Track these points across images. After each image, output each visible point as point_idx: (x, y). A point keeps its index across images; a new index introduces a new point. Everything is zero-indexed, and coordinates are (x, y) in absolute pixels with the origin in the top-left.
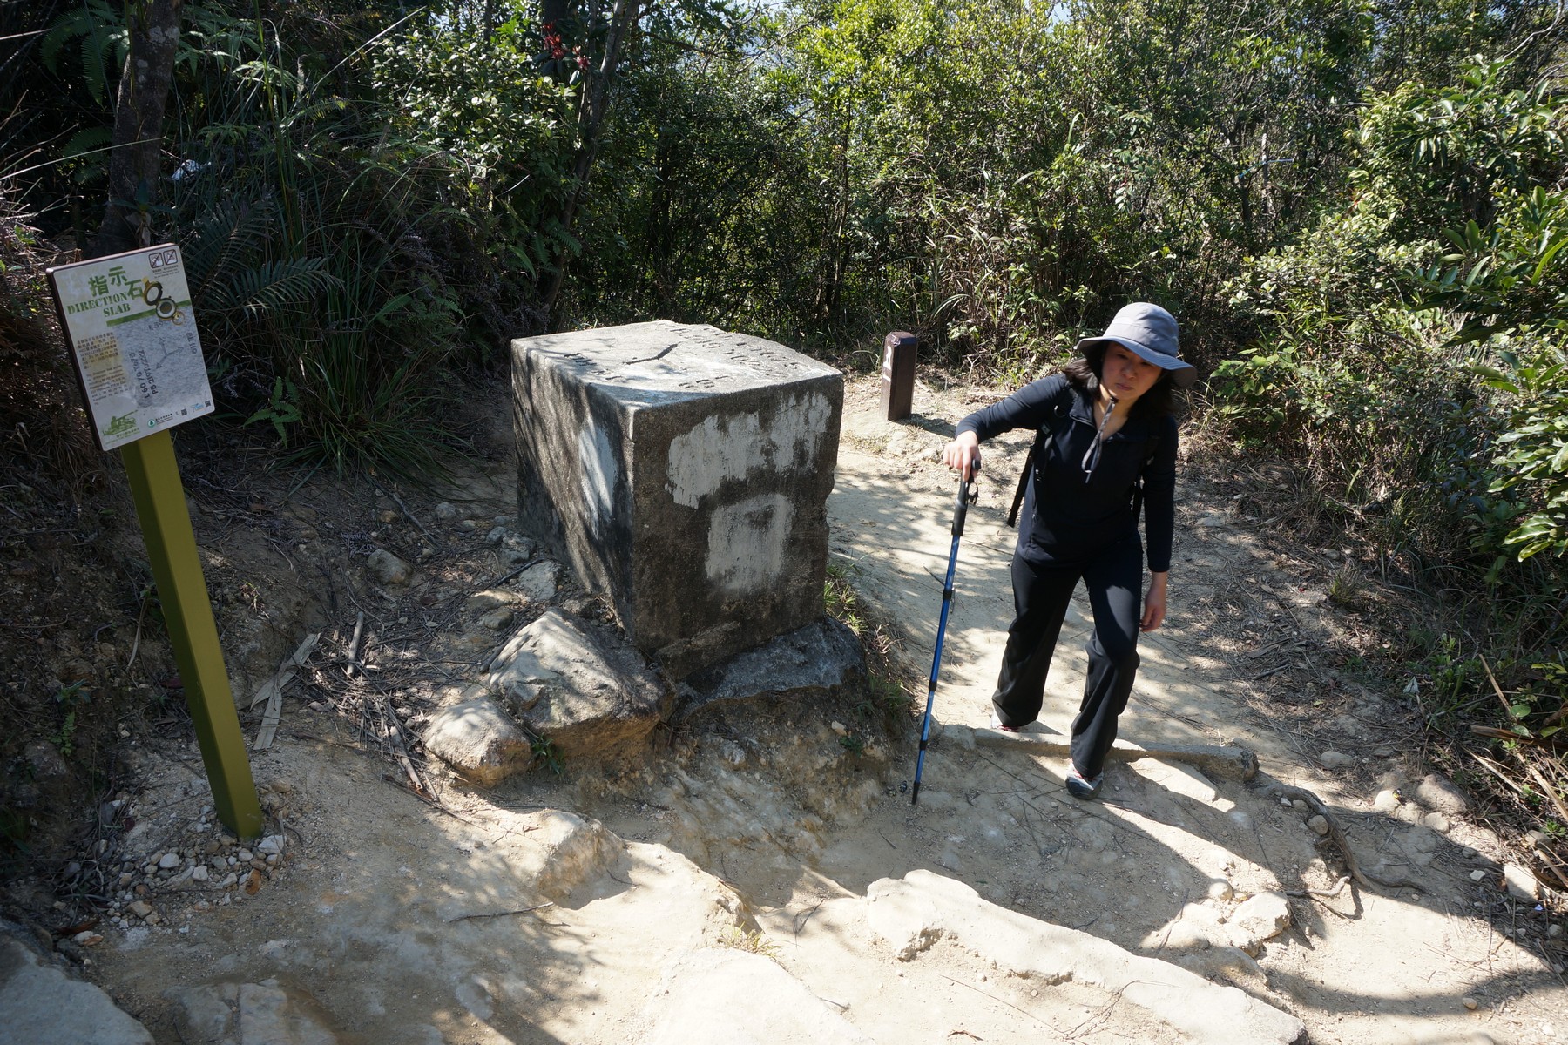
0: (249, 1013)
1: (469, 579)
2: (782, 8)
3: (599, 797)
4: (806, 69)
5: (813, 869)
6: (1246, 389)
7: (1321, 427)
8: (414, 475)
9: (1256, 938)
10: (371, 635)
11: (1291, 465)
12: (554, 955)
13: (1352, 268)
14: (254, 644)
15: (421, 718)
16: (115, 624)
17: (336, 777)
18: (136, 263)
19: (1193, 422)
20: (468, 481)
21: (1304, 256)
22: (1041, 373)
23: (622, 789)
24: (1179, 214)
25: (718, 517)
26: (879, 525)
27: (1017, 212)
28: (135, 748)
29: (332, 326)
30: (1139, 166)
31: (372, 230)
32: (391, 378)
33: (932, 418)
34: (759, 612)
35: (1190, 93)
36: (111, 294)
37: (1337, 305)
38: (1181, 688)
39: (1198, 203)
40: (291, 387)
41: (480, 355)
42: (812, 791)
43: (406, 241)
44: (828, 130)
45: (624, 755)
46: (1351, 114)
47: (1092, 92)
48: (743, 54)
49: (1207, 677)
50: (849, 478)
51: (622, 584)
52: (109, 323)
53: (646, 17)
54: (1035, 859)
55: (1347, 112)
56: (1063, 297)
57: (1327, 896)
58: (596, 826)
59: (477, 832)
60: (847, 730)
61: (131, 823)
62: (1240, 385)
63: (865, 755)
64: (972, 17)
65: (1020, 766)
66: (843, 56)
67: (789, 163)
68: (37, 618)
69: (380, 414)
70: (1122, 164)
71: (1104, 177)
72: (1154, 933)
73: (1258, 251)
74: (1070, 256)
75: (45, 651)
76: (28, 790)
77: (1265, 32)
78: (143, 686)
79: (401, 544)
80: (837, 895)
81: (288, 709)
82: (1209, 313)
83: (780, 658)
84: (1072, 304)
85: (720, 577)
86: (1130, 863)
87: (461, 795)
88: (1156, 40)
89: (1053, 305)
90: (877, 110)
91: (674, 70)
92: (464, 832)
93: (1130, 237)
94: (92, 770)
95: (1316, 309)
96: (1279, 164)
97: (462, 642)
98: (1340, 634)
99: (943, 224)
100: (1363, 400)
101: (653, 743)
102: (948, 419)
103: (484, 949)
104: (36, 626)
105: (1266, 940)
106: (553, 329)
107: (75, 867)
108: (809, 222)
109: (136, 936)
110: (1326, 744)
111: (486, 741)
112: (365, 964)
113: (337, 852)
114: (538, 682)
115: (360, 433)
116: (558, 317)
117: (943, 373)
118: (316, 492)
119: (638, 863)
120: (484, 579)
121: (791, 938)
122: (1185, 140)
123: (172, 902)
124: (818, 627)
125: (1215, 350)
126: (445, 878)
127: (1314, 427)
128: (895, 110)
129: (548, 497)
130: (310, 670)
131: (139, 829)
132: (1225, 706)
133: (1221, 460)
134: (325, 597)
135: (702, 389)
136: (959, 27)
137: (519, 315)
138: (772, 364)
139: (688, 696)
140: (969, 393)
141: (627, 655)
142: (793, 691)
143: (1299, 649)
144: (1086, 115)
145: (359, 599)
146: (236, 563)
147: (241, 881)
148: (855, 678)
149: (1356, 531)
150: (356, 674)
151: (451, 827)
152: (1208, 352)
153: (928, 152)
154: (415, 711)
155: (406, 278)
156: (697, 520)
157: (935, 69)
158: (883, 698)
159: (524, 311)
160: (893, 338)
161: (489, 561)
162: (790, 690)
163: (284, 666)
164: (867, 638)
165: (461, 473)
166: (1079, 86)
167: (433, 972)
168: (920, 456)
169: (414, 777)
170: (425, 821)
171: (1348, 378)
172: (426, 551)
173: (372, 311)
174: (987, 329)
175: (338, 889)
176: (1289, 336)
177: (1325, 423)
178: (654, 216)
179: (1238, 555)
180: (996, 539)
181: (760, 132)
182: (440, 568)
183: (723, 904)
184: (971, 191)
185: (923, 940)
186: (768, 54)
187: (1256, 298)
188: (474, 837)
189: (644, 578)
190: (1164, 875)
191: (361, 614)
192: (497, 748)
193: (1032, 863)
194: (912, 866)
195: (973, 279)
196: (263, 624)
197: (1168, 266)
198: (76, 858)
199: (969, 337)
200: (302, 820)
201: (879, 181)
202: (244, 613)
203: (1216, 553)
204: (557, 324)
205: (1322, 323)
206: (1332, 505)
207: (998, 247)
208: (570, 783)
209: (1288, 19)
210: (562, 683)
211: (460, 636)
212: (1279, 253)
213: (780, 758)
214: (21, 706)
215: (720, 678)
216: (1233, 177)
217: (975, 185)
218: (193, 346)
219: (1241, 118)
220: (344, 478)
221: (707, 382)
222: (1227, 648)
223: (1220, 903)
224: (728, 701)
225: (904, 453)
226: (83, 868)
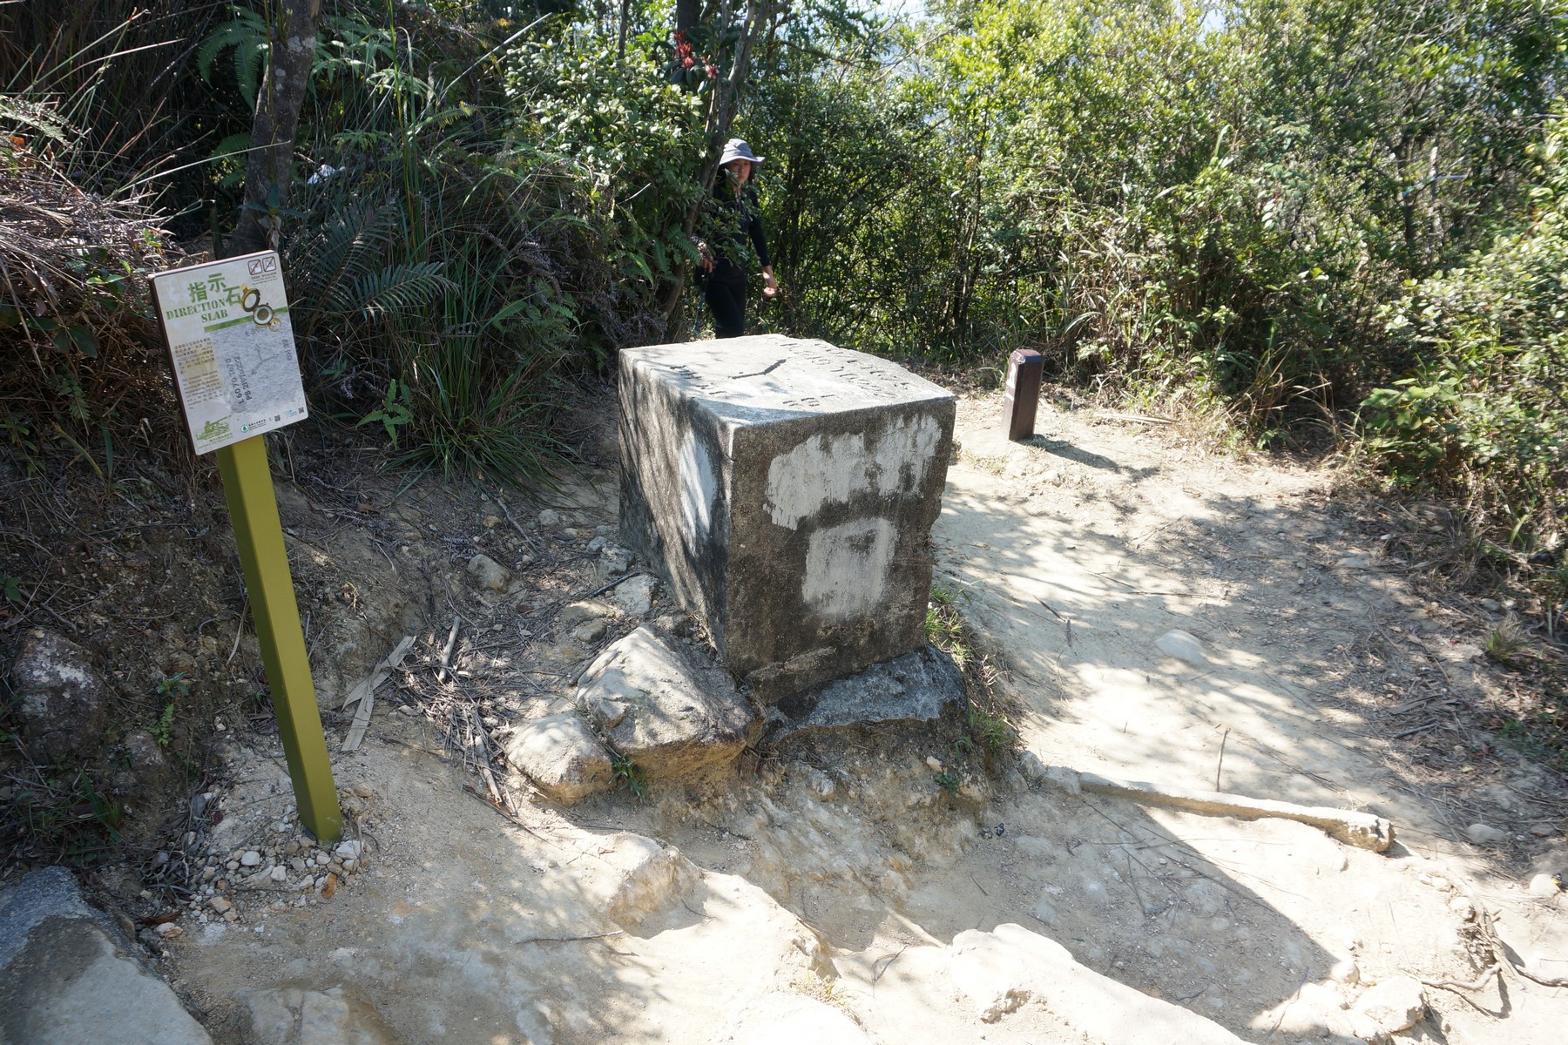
0: (311, 1023)
1: (566, 589)
2: (923, 17)
3: (680, 821)
4: (943, 78)
5: (898, 911)
6: (1401, 421)
7: (1485, 466)
8: (520, 480)
9: (1383, 1030)
10: (466, 641)
11: (1447, 506)
12: (619, 986)
13: (1530, 295)
14: (350, 644)
15: (506, 729)
16: (218, 619)
17: (418, 784)
18: (236, 270)
19: (1339, 454)
20: (574, 488)
21: (1473, 281)
22: (1174, 396)
23: (703, 814)
24: (1334, 232)
25: (817, 539)
26: (993, 549)
27: (1156, 227)
28: (229, 742)
29: (448, 332)
30: (1291, 181)
31: (492, 236)
32: (502, 383)
33: (1055, 439)
34: (856, 639)
35: (1352, 104)
36: (209, 300)
37: (1510, 333)
38: (1312, 743)
39: (1355, 222)
40: (404, 389)
41: (596, 362)
42: (903, 828)
43: (525, 248)
44: (964, 140)
45: (708, 780)
46: (1536, 126)
47: (1243, 103)
48: (878, 64)
49: (1343, 732)
50: (966, 498)
51: (716, 603)
52: (207, 329)
53: (785, 26)
54: (1138, 919)
55: (1532, 124)
56: (1202, 318)
57: (1469, 989)
58: (673, 852)
59: (552, 851)
60: (942, 766)
61: (219, 817)
62: (1393, 417)
63: (961, 794)
64: (1119, 24)
65: (1127, 816)
66: (982, 65)
67: (921, 174)
68: (146, 610)
69: (491, 419)
70: (1272, 179)
71: (1253, 192)
72: (1266, 1013)
73: (1421, 273)
74: (1211, 275)
75: (150, 642)
76: (125, 778)
77: (1442, 39)
78: (241, 680)
79: (502, 549)
80: (922, 942)
81: (379, 711)
82: (1362, 338)
83: (877, 687)
84: (1210, 327)
85: (817, 602)
86: (1243, 932)
87: (540, 811)
88: (1317, 50)
89: (1190, 327)
90: (1014, 120)
91: (810, 79)
92: (540, 849)
93: (1278, 256)
94: (187, 762)
95: (1485, 338)
96: (1449, 181)
97: (554, 653)
98: (1495, 695)
99: (1078, 239)
100: (1535, 440)
101: (739, 769)
102: (1072, 442)
103: (548, 974)
104: (144, 617)
105: (1396, 1033)
106: (670, 338)
107: (163, 857)
108: (939, 233)
109: (214, 931)
110: (1474, 815)
111: (567, 759)
112: (430, 980)
113: (412, 862)
114: (624, 700)
115: (470, 437)
116: (676, 325)
117: (1069, 393)
118: (423, 494)
119: (714, 895)
120: (581, 589)
121: (868, 989)
122: (1345, 154)
123: (250, 900)
124: (917, 657)
125: (1367, 378)
126: (517, 897)
127: (1476, 465)
128: (1032, 122)
129: (648, 509)
130: (403, 673)
131: (226, 824)
132: (1359, 765)
133: (1368, 497)
134: (424, 599)
135: (806, 408)
136: (1104, 35)
137: (637, 323)
138: (882, 384)
139: (778, 721)
140: (1096, 414)
141: (718, 676)
142: (888, 723)
143: (1448, 708)
144: (1236, 127)
145: (457, 603)
146: (340, 562)
147: (317, 884)
148: (954, 711)
149: (1519, 581)
150: (447, 679)
151: (527, 844)
152: (1359, 380)
153: (1065, 165)
154: (502, 721)
155: (523, 284)
156: (796, 542)
157: (1076, 78)
158: (983, 734)
159: (642, 319)
160: (1018, 356)
161: (587, 571)
162: (885, 721)
163: (379, 667)
164: (973, 668)
165: (567, 480)
166: (1229, 97)
167: (496, 995)
168: (1040, 478)
169: (494, 789)
170: (502, 835)
171: (1518, 414)
172: (526, 558)
173: (487, 317)
174: (1119, 349)
175: (411, 900)
176: (1452, 366)
177: (1489, 462)
178: (783, 224)
179: (1383, 600)
180: (1117, 569)
181: (892, 142)
182: (539, 576)
183: (799, 946)
184: (1109, 204)
185: (1010, 1001)
186: (905, 63)
187: (1417, 324)
188: (550, 856)
189: (739, 598)
190: (1281, 949)
191: (457, 618)
192: (578, 766)
193: (1135, 923)
194: (1003, 918)
195: (1106, 297)
196: (361, 624)
197: (1319, 288)
198: (166, 848)
199: (1099, 356)
200: (381, 826)
201: (1012, 193)
202: (343, 612)
203: (1358, 597)
204: (674, 334)
205: (1491, 353)
206: (1493, 551)
207: (1134, 265)
208: (651, 804)
209: (1468, 25)
210: (647, 704)
211: (552, 646)
212: (1445, 276)
213: (871, 792)
214: (125, 695)
215: (813, 705)
216: (1396, 193)
217: (1113, 200)
218: (289, 353)
219: (1409, 131)
220: (451, 481)
221: (812, 401)
222: (1365, 701)
223: (1344, 986)
224: (819, 729)
225: (1024, 474)
226: (171, 858)
